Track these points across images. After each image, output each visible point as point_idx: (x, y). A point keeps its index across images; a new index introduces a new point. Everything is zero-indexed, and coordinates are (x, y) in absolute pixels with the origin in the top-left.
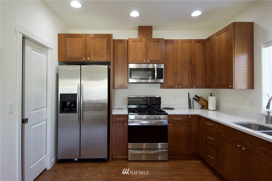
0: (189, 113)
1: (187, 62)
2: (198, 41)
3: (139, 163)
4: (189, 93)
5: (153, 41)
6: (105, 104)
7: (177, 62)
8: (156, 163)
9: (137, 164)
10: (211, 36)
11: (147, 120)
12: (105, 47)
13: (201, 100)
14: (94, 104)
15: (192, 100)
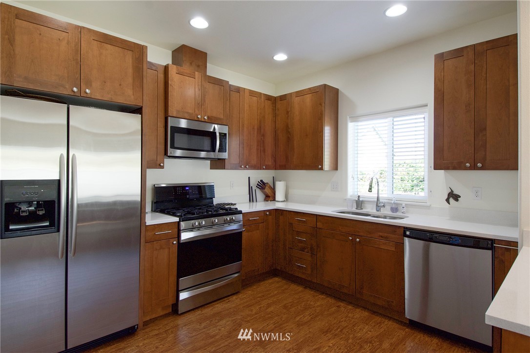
0: (250, 208)
1: (256, 127)
2: (269, 98)
3: (202, 311)
4: (249, 178)
5: (212, 82)
6: (134, 203)
7: (243, 125)
8: (227, 301)
9: (199, 315)
10: (286, 94)
11: (214, 227)
12: (130, 71)
13: (267, 187)
14: (108, 204)
15: (254, 188)
